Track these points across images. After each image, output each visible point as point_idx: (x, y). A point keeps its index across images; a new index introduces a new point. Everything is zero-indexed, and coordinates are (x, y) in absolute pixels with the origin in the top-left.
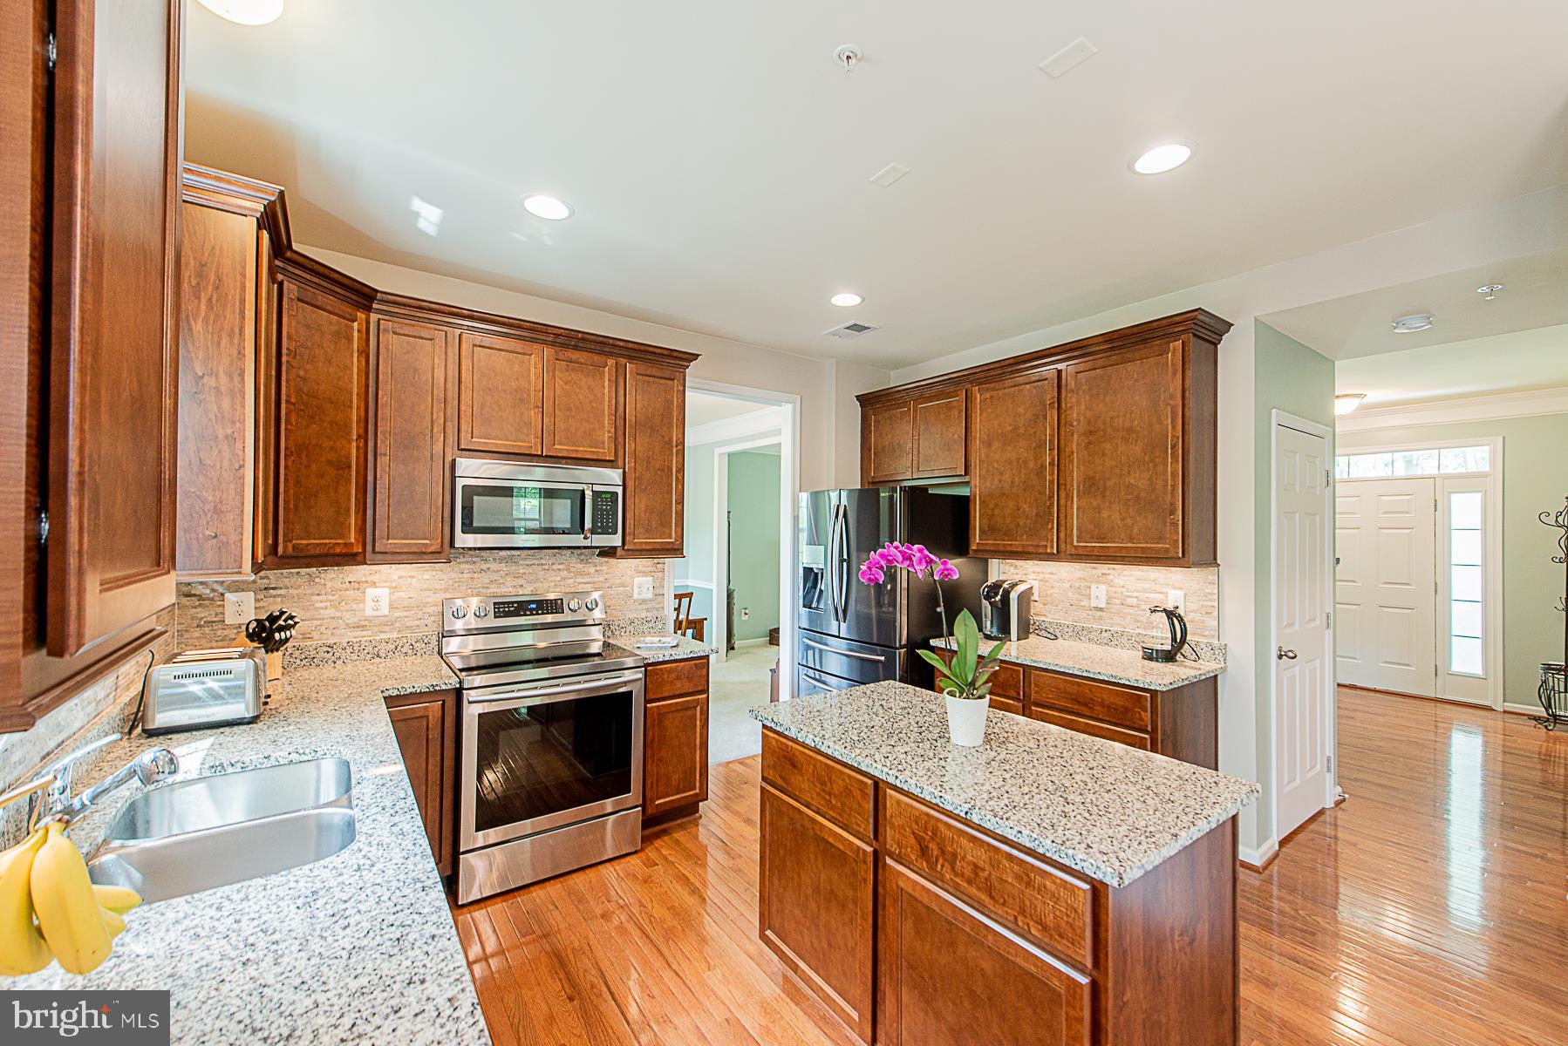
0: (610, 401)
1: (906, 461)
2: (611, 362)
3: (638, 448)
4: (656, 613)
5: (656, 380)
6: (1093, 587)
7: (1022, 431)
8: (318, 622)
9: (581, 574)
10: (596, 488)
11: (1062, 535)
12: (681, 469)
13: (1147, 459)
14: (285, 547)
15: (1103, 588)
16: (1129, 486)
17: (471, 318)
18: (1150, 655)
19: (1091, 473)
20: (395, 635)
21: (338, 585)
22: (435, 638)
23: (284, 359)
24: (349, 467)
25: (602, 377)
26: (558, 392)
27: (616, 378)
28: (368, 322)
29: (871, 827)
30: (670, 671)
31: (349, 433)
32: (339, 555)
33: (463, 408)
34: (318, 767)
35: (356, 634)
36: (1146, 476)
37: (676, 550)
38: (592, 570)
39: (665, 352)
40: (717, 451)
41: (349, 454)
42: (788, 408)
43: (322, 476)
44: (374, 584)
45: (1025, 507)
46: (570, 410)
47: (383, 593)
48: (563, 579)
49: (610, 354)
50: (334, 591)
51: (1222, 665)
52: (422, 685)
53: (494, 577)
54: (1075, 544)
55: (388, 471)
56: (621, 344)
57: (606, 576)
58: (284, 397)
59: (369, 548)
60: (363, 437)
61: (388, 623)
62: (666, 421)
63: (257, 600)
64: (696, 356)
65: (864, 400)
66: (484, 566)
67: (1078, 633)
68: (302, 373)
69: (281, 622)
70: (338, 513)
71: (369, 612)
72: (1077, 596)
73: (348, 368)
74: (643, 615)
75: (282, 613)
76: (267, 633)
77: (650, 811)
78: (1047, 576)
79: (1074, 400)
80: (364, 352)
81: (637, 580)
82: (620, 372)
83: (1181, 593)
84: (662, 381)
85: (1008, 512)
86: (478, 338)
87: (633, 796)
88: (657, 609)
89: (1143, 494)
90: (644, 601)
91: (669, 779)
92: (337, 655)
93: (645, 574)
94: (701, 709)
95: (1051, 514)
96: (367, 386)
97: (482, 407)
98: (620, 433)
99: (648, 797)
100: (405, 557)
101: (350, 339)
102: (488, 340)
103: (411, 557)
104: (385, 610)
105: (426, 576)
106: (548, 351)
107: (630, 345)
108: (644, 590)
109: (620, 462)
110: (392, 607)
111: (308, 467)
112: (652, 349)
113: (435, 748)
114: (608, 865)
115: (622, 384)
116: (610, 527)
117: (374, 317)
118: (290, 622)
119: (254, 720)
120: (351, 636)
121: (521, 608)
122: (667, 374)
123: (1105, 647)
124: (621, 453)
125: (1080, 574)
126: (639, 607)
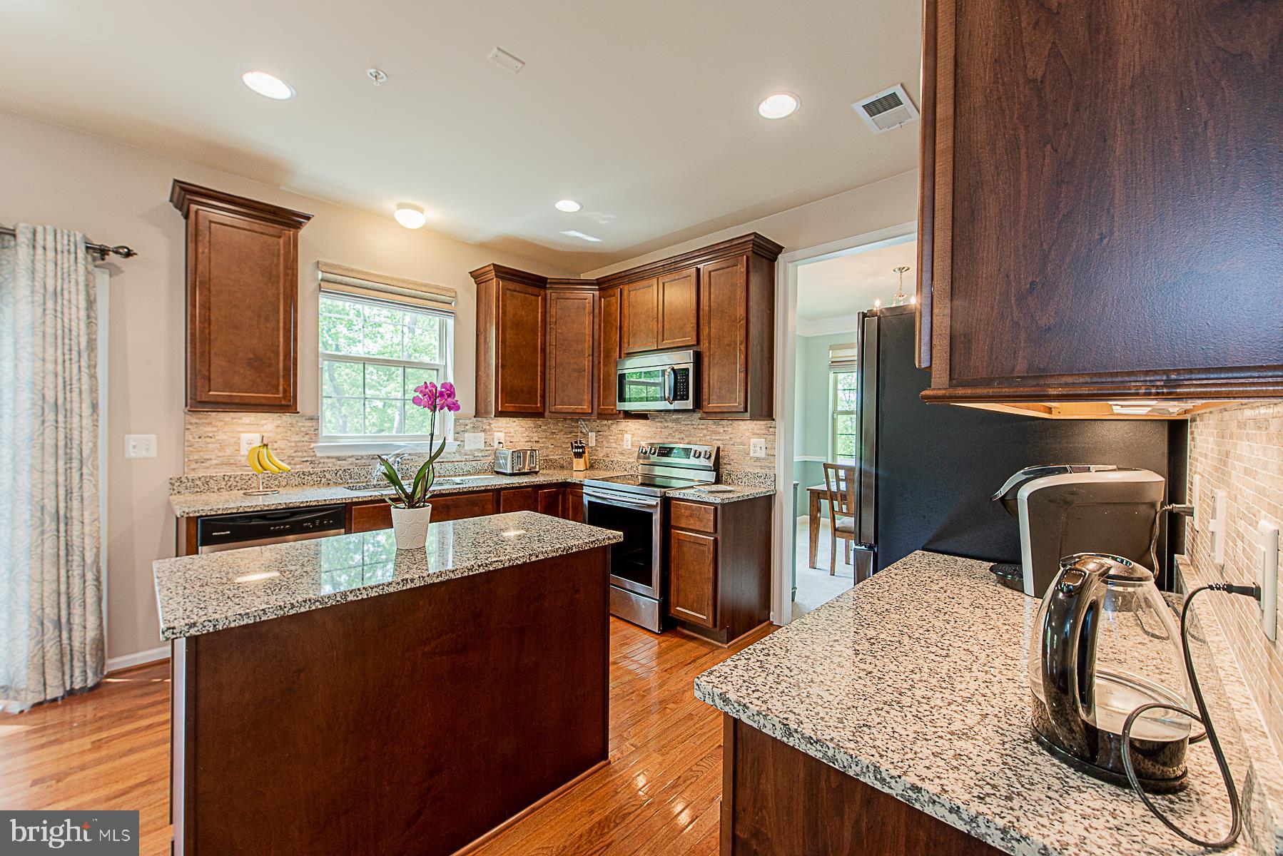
0: (693, 300)
2: (694, 271)
3: (712, 330)
4: (767, 471)
5: (724, 271)
8: (610, 449)
9: (715, 433)
10: (674, 367)
14: (551, 409)
21: (616, 432)
24: (585, 370)
25: (690, 284)
28: (594, 297)
31: (584, 354)
38: (721, 430)
39: (727, 245)
41: (584, 364)
43: (570, 377)
44: (626, 432)
46: (671, 314)
47: (629, 438)
48: (705, 436)
57: (731, 436)
60: (592, 355)
61: (631, 453)
62: (732, 302)
63: (596, 437)
66: (666, 424)
70: (579, 393)
71: (625, 447)
73: (583, 323)
74: (756, 471)
77: (672, 612)
81: (753, 441)
84: (728, 270)
86: (631, 286)
87: (653, 590)
88: (769, 468)
90: (758, 459)
91: (686, 595)
92: (614, 467)
93: (759, 436)
94: (708, 548)
97: (634, 326)
99: (666, 599)
101: (584, 309)
102: (636, 285)
104: (630, 447)
106: (659, 279)
108: (758, 449)
109: (701, 345)
110: (632, 446)
111: (563, 373)
112: (716, 248)
115: (701, 283)
116: (685, 395)
120: (620, 458)
121: (670, 451)
122: (732, 261)
124: (702, 338)
126: (755, 464)
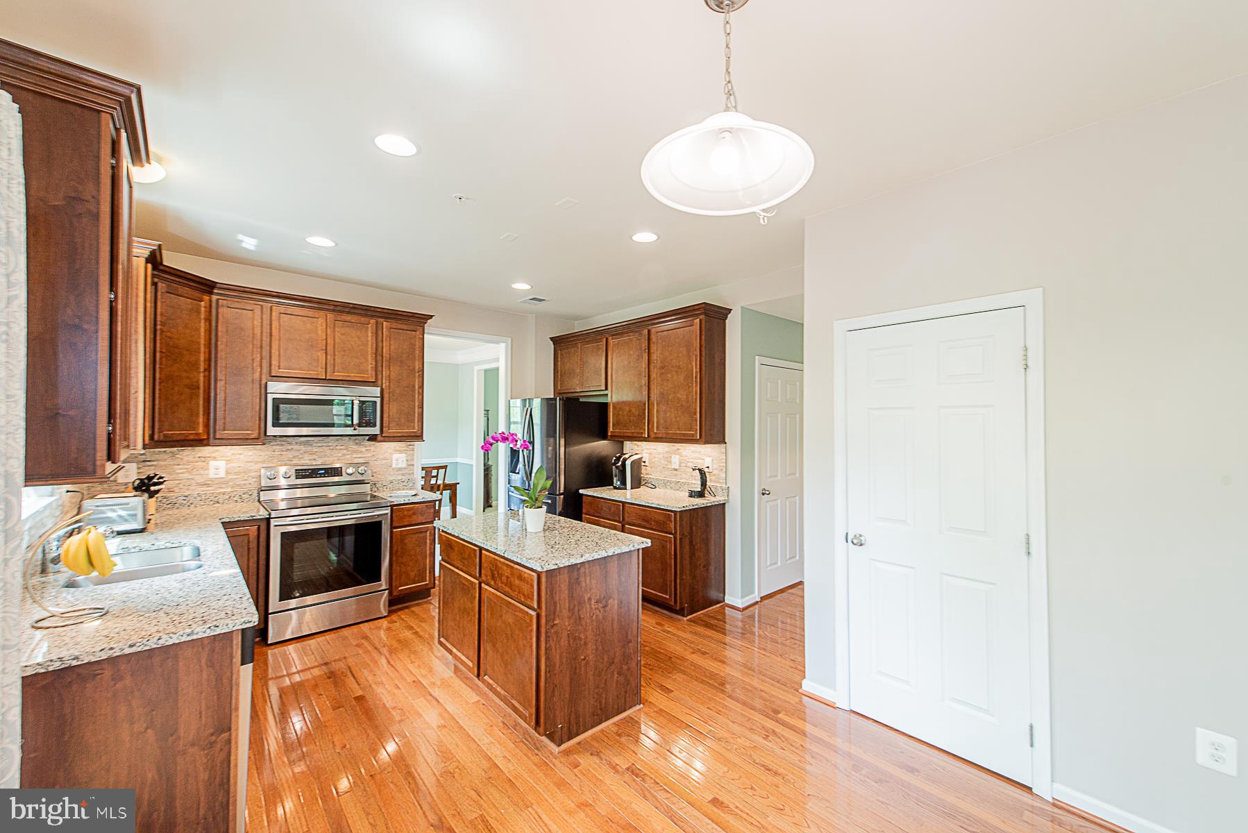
0: (372, 345)
1: (576, 381)
2: (373, 321)
3: (392, 373)
4: (409, 477)
5: (404, 331)
6: (673, 456)
7: (632, 365)
8: (177, 482)
9: (356, 452)
10: (362, 399)
11: (650, 426)
12: (422, 387)
13: (685, 383)
14: (159, 436)
15: (677, 457)
16: (678, 399)
17: (279, 297)
18: (692, 494)
19: (662, 391)
20: (229, 490)
21: (191, 459)
22: (256, 492)
23: (158, 327)
24: (198, 388)
25: (367, 331)
26: (337, 340)
27: (377, 330)
28: (211, 301)
29: (478, 571)
30: (409, 510)
31: (198, 368)
32: (192, 440)
33: (273, 351)
34: (182, 550)
35: (204, 489)
36: (685, 393)
37: (419, 437)
38: (364, 449)
39: (410, 314)
40: (476, 368)
41: (199, 380)
42: (503, 345)
43: (181, 394)
44: (215, 458)
45: (633, 410)
46: (345, 351)
47: (221, 464)
48: (344, 455)
49: (372, 316)
50: (189, 462)
51: (726, 498)
52: (244, 517)
53: (296, 454)
54: (655, 431)
55: (222, 390)
56: (379, 310)
57: (374, 453)
58: (158, 349)
59: (212, 436)
60: (208, 370)
61: (223, 482)
62: (411, 356)
63: (139, 468)
64: (431, 317)
65: (556, 341)
66: (290, 447)
67: (666, 484)
68: (169, 334)
69: (155, 480)
70: (192, 415)
71: (212, 476)
72: (666, 463)
73: (198, 330)
74: (399, 478)
75: (156, 475)
76: (146, 486)
77: (395, 593)
78: (652, 451)
79: (655, 348)
80: (208, 320)
81: (395, 456)
82: (378, 327)
83: (710, 459)
84: (408, 332)
85: (625, 412)
86: (282, 309)
87: (384, 584)
88: (409, 474)
89: (684, 404)
90: (400, 469)
91: (408, 575)
92: (191, 502)
93: (401, 452)
94: (430, 533)
95: (644, 414)
96: (210, 339)
97: (286, 349)
98: (379, 364)
99: (394, 584)
100: (234, 441)
101: (199, 312)
102: (291, 310)
103: (239, 441)
104: (222, 474)
105: (250, 454)
106: (330, 316)
107: (385, 311)
108: (400, 461)
109: (379, 382)
110: (227, 473)
111: (173, 389)
112: (400, 313)
113: (253, 553)
114: (366, 624)
115: (380, 334)
116: (372, 423)
117: (214, 298)
118: (161, 480)
119: (142, 531)
120: (200, 490)
121: (314, 473)
122: (412, 327)
123: (678, 492)
124: (380, 377)
125: (667, 449)
126: (397, 473)
